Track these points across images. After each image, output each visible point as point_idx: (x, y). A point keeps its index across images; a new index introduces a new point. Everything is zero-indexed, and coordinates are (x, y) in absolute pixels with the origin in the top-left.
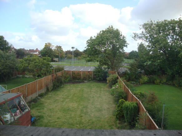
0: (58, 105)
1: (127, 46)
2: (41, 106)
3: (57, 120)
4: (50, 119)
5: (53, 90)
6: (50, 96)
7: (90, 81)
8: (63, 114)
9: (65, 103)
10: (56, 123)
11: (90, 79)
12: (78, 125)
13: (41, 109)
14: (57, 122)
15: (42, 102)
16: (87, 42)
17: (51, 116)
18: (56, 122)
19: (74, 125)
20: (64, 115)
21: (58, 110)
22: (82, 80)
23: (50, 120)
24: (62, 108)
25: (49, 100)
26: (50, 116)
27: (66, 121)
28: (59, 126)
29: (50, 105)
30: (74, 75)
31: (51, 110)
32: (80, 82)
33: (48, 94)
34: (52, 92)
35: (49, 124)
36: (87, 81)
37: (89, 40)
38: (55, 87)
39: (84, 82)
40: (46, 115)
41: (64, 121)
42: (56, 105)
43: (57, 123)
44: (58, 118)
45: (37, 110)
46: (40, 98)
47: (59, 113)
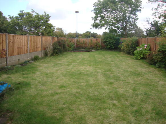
0: (61, 69)
1: (140, 10)
2: (32, 70)
3: (59, 91)
4: (43, 88)
5: (52, 55)
6: (49, 60)
7: (99, 50)
8: (72, 80)
9: (71, 66)
10: (56, 97)
11: (98, 48)
12: (115, 102)
13: (30, 73)
14: (60, 93)
15: (34, 66)
16: (94, 4)
17: (45, 82)
18: (57, 94)
19: (104, 102)
20: (74, 82)
21: (61, 75)
22: (89, 49)
23: (42, 91)
24: (69, 72)
25: (46, 63)
26: (44, 84)
27: (81, 92)
28: (64, 104)
29: (46, 69)
30: (79, 43)
31: (47, 74)
32: (87, 51)
33: (45, 59)
34: (52, 57)
35: (40, 100)
36: (94, 50)
37: (95, 3)
38: (56, 51)
39: (91, 51)
40: (37, 82)
41: (77, 93)
42: (57, 68)
43: (58, 96)
44: (61, 87)
45: (23, 74)
46: (32, 61)
47: (63, 79)
